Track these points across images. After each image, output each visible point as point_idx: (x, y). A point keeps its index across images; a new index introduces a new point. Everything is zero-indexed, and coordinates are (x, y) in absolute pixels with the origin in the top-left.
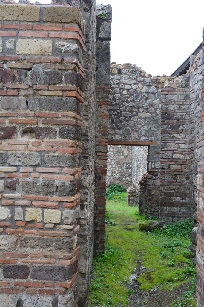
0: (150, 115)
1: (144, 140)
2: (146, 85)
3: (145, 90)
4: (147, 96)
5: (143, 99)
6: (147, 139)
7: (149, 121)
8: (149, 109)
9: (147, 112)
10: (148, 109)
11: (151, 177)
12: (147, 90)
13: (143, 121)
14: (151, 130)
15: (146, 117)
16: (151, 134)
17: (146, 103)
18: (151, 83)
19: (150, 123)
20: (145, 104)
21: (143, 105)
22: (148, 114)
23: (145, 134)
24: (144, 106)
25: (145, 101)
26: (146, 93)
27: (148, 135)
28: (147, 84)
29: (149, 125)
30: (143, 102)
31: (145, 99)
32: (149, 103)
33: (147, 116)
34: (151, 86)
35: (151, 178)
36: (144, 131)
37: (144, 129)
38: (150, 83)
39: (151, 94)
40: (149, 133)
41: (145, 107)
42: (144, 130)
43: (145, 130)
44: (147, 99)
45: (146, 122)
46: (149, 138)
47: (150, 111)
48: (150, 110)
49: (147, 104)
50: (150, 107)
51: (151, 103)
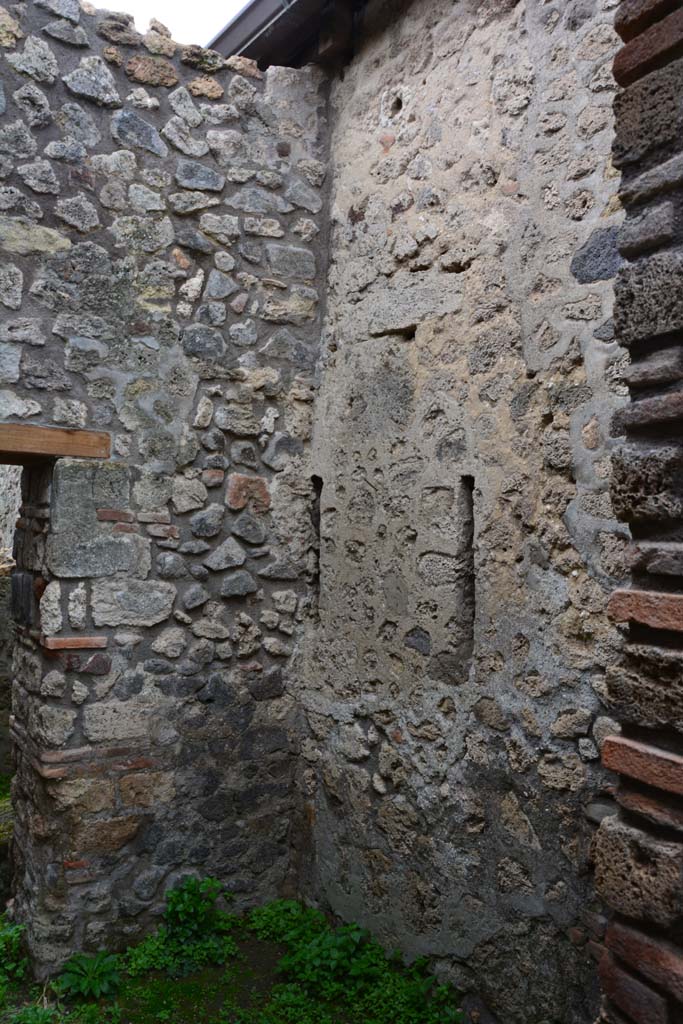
0: (66, 243)
1: (15, 415)
2: (46, 35)
3: (40, 65)
4: (47, 110)
5: (19, 123)
6: (37, 409)
7: (59, 283)
8: (61, 203)
9: (41, 221)
10: (50, 197)
11: (59, 686)
12: (55, 71)
13: (12, 276)
14: (68, 352)
15: (37, 253)
16: (67, 380)
17: (40, 152)
18: (80, 29)
19: (59, 297)
20: (31, 160)
21: (17, 161)
22: (54, 233)
23: (25, 374)
24: (22, 169)
25: (31, 141)
26: (45, 85)
27: (41, 383)
28: (56, 27)
29: (54, 313)
30: (18, 139)
31: (36, 129)
32: (62, 159)
33: (42, 248)
34: (83, 48)
35: (58, 693)
36: (16, 353)
37: (19, 335)
38: (74, 24)
39: (77, 106)
40: (51, 372)
41: (31, 182)
42: (14, 342)
43: (27, 345)
44: (44, 128)
45: (33, 289)
46: (49, 408)
47: (66, 217)
48: (66, 209)
49: (47, 165)
50: (66, 191)
51: (74, 163)
